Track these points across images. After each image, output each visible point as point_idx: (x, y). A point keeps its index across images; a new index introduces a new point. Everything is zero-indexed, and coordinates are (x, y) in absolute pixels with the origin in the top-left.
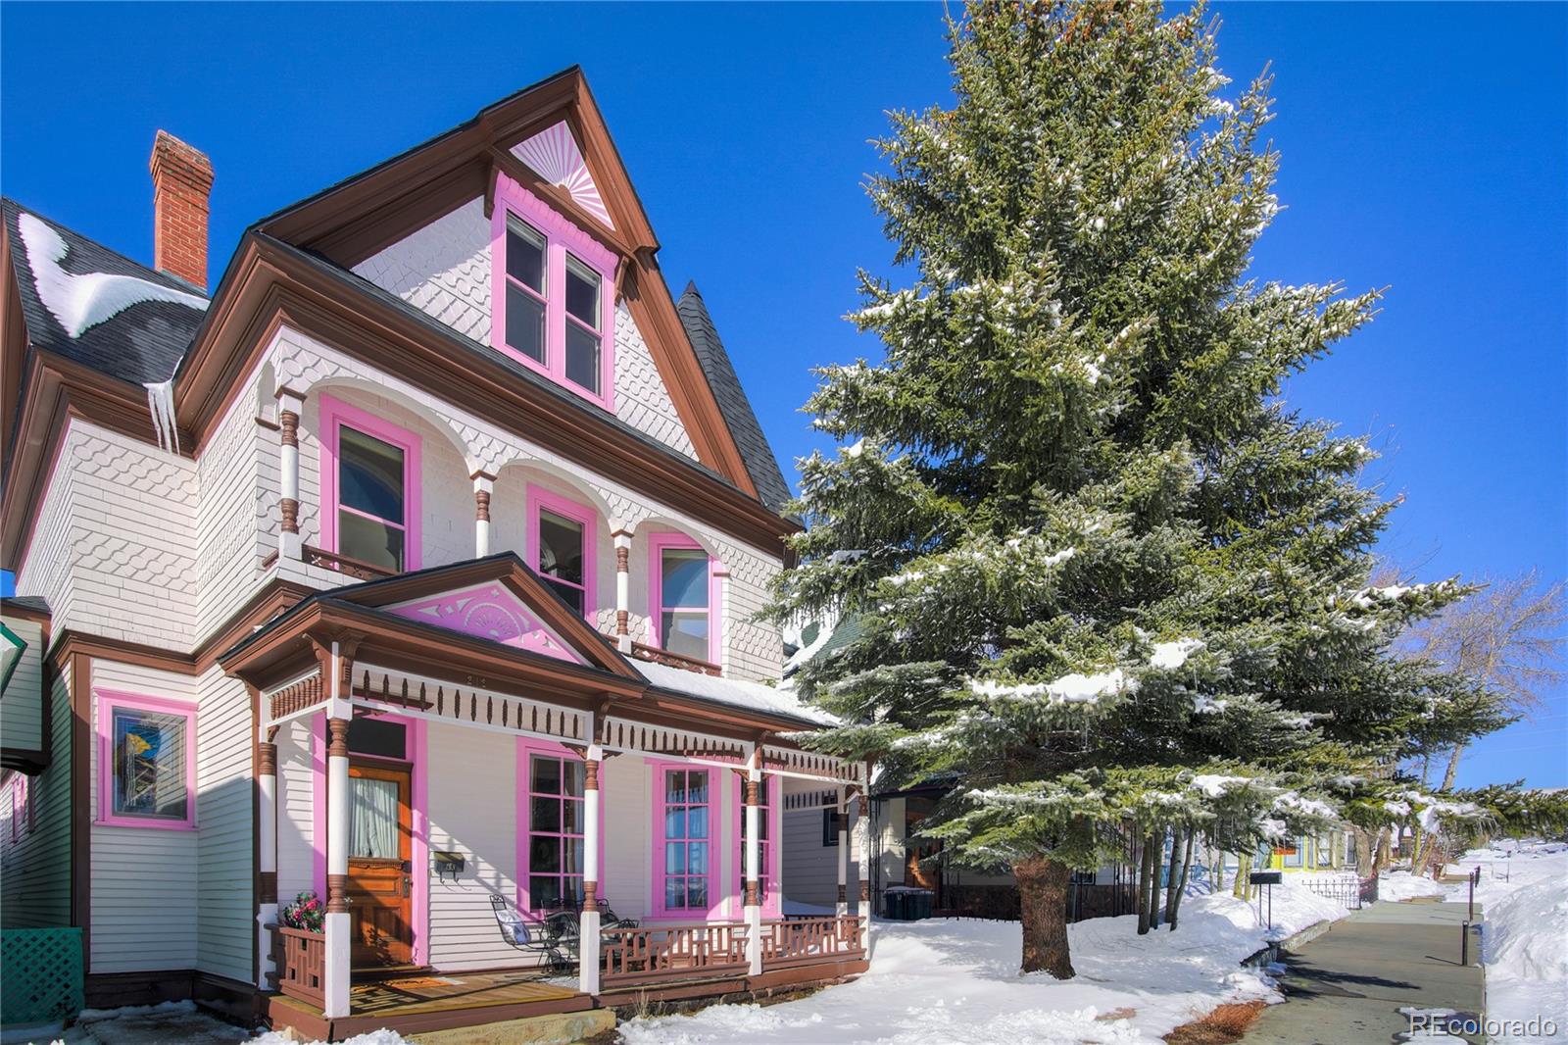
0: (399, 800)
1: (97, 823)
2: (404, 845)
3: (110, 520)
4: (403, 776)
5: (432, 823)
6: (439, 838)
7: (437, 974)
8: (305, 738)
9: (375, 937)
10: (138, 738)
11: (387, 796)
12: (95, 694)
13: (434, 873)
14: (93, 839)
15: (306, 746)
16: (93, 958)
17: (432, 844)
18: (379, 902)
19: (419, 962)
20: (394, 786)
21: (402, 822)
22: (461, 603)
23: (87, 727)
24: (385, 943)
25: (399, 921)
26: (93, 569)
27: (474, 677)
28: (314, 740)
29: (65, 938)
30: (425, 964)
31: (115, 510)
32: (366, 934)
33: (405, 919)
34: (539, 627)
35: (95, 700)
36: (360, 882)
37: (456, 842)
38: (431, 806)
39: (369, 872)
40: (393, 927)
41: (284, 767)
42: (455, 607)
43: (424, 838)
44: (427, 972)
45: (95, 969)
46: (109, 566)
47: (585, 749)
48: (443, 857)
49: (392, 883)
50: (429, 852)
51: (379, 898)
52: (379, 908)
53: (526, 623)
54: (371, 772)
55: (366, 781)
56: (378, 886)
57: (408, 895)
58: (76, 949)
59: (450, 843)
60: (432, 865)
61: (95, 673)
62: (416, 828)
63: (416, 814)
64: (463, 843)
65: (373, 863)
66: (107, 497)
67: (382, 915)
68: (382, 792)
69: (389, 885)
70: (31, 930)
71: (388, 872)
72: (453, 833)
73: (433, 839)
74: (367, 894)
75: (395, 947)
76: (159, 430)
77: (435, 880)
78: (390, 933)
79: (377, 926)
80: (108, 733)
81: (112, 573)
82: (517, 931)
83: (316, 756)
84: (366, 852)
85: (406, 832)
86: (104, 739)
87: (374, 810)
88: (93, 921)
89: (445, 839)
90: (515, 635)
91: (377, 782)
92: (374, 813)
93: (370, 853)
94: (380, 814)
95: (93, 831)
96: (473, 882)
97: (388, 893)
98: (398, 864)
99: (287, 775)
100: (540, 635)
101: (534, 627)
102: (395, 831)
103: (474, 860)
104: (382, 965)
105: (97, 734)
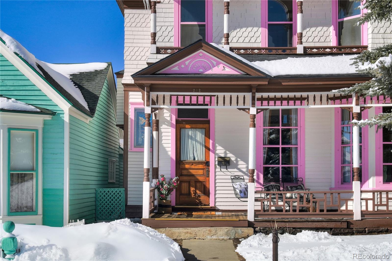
0: (205, 136)
1: (130, 151)
2: (207, 156)
3: (135, 41)
4: (206, 126)
5: (217, 145)
6: (220, 151)
7: (218, 210)
8: (168, 116)
9: (195, 193)
10: (142, 118)
11: (201, 134)
12: (130, 104)
13: (218, 166)
14: (129, 156)
15: (169, 119)
16: (128, 199)
17: (217, 154)
18: (197, 179)
19: (212, 205)
20: (204, 131)
21: (206, 145)
22: (187, 63)
23: (127, 116)
24: (199, 196)
25: (205, 186)
26: (130, 60)
27: (195, 89)
28: (171, 116)
29: (120, 192)
30: (213, 206)
31: (136, 37)
32: (192, 192)
33: (207, 186)
34: (221, 63)
35: (130, 106)
36: (191, 171)
37: (228, 152)
38: (217, 138)
39: (193, 167)
40: (203, 189)
41: (161, 127)
42: (185, 64)
43: (214, 152)
44: (214, 209)
45: (129, 203)
46: (134, 58)
47: (249, 109)
48: (220, 159)
49: (202, 171)
50: (215, 158)
51: (197, 177)
52: (197, 181)
53: (215, 63)
54: (194, 126)
55: (193, 129)
56: (197, 172)
57: (208, 176)
58: (123, 195)
59: (225, 153)
60: (217, 163)
61: (130, 97)
62: (211, 147)
63: (211, 141)
64: (231, 152)
65: (196, 163)
66: (134, 33)
67: (198, 185)
68: (199, 133)
69: (201, 172)
70: (111, 189)
71: (201, 166)
72: (226, 148)
73: (217, 152)
74: (193, 175)
75: (203, 198)
76: (145, 5)
77: (218, 169)
78: (201, 192)
79: (196, 188)
80: (133, 118)
81: (135, 60)
82: (241, 192)
83: (172, 122)
84: (192, 158)
85: (208, 149)
86: (132, 120)
87: (196, 141)
88: (129, 186)
89: (223, 151)
90: (210, 68)
91: (197, 129)
92: (196, 142)
93: (194, 159)
94: (198, 142)
95: (129, 153)
96: (235, 170)
97: (200, 175)
98: (204, 163)
99: (162, 130)
100: (221, 66)
101: (218, 64)
102: (204, 148)
103: (236, 160)
104: (198, 205)
105: (130, 118)
